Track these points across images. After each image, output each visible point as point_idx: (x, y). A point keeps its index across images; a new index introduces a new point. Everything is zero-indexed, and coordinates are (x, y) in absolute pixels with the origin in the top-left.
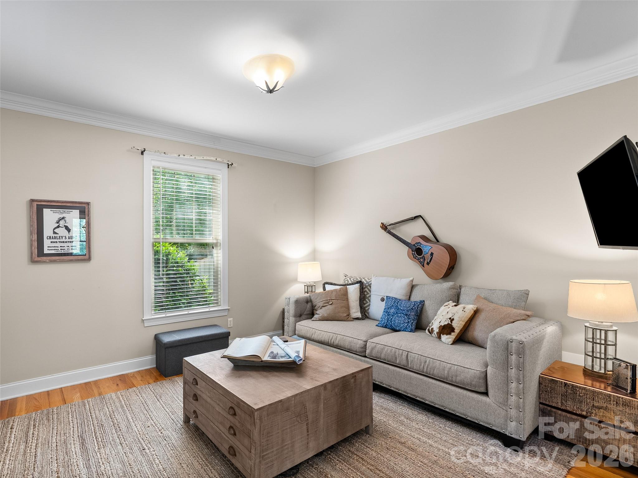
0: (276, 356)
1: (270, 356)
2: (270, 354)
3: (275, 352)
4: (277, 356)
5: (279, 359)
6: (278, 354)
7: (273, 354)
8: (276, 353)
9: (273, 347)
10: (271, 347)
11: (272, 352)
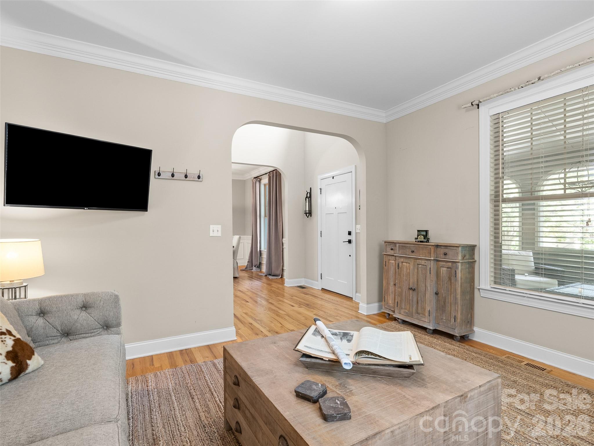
0: (343, 336)
1: (350, 335)
2: (352, 339)
3: (345, 341)
4: (341, 336)
5: (339, 332)
6: (341, 339)
7: (348, 338)
8: (343, 340)
9: (349, 350)
10: (352, 350)
11: (349, 341)
